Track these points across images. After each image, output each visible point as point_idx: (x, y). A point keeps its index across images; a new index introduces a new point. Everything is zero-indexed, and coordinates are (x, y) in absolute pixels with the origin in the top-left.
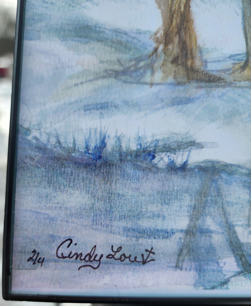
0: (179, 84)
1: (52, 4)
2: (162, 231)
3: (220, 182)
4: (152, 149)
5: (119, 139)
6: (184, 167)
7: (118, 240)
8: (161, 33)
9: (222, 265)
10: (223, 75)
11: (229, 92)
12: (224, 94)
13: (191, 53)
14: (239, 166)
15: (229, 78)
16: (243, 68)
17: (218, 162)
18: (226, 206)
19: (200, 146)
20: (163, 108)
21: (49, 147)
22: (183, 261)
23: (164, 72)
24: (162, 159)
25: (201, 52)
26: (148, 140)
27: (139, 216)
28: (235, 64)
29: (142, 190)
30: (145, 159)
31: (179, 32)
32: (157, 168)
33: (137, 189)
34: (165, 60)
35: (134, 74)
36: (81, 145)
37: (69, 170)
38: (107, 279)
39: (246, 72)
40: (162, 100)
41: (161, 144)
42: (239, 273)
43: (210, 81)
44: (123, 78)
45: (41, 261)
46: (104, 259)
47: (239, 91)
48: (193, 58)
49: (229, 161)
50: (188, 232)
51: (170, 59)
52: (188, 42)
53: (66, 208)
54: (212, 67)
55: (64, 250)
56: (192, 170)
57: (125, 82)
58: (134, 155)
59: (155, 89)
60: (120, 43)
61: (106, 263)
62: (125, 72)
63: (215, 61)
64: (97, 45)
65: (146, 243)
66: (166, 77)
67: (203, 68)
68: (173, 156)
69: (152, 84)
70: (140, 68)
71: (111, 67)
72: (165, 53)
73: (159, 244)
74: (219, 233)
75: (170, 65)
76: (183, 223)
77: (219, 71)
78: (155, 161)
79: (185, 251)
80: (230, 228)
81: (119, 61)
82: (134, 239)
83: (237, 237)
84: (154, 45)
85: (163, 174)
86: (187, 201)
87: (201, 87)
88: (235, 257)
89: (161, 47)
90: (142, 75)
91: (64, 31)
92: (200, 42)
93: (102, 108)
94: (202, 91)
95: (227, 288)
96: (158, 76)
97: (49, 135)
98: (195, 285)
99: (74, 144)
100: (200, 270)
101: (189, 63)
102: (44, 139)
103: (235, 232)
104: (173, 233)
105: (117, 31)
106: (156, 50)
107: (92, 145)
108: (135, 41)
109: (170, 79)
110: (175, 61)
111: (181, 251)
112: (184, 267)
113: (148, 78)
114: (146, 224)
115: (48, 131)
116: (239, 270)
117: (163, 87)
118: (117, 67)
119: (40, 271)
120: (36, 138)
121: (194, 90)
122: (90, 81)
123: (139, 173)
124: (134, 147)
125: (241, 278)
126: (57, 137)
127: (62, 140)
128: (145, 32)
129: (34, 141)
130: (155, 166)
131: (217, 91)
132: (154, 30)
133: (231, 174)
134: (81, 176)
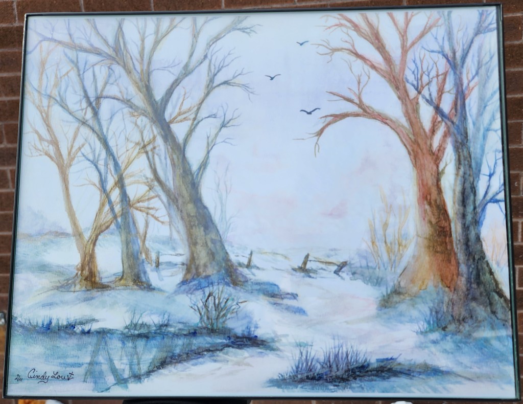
0: (88, 290)
1: (28, 255)
2: (77, 363)
3: (107, 338)
4: (73, 324)
5: (58, 320)
6: (89, 332)
7: (56, 369)
8: (80, 265)
9: (106, 380)
10: (110, 284)
11: (113, 293)
12: (110, 294)
13: (94, 275)
14: (117, 330)
15: (112, 285)
16: (120, 280)
17: (106, 328)
18: (109, 350)
19: (97, 321)
20: (79, 303)
21: (26, 325)
22: (87, 378)
23: (81, 285)
24: (78, 328)
25: (99, 273)
26: (72, 320)
27: (66, 357)
28: (116, 278)
29: (68, 344)
30: (70, 329)
31: (88, 264)
32: (76, 333)
33: (66, 344)
34: (81, 279)
35: (66, 287)
36: (40, 324)
37: (34, 336)
38: (51, 388)
39: (122, 282)
40: (79, 299)
41: (78, 321)
42: (115, 384)
43: (103, 288)
44: (61, 289)
45: (21, 380)
46: (50, 378)
47: (118, 292)
48: (95, 277)
49: (111, 328)
50: (91, 364)
51: (84, 278)
52: (93, 268)
53: (33, 354)
54: (104, 281)
55: (32, 374)
56: (93, 333)
57: (62, 291)
58: (65, 327)
59: (76, 294)
60: (60, 272)
61: (51, 380)
62: (62, 287)
63: (106, 278)
64: (49, 274)
65: (70, 370)
66: (82, 287)
67: (100, 282)
68: (83, 327)
69: (74, 292)
70: (69, 284)
71: (55, 285)
72: (81, 275)
73: (76, 370)
74: (105, 364)
75: (83, 281)
76: (88, 359)
77: (108, 282)
78: (75, 329)
79: (88, 374)
80: (111, 361)
81: (59, 281)
82: (64, 368)
83: (115, 366)
84: (76, 272)
85: (79, 336)
86: (90, 348)
87: (99, 291)
88: (114, 375)
89: (80, 272)
90: (70, 287)
91: (33, 268)
92: (99, 268)
93: (50, 305)
94: (100, 293)
95: (109, 392)
96: (78, 287)
97: (26, 319)
98: (93, 390)
99: (37, 323)
100: (95, 383)
101: (93, 279)
102: (23, 322)
103: (114, 363)
104: (83, 365)
105: (58, 266)
106: (77, 274)
107: (45, 323)
108: (67, 271)
109: (84, 288)
110: (86, 279)
111: (86, 373)
112: (88, 381)
113: (72, 289)
114: (70, 360)
115: (25, 317)
116: (115, 382)
117: (80, 293)
118: (58, 285)
119: (20, 384)
120: (20, 321)
121: (95, 293)
122: (46, 292)
123: (67, 336)
124: (65, 323)
125: (116, 386)
126: (29, 320)
127: (31, 322)
128: (72, 266)
129: (19, 323)
130: (75, 332)
131: (107, 293)
132: (76, 264)
133: (112, 334)
134: (40, 338)
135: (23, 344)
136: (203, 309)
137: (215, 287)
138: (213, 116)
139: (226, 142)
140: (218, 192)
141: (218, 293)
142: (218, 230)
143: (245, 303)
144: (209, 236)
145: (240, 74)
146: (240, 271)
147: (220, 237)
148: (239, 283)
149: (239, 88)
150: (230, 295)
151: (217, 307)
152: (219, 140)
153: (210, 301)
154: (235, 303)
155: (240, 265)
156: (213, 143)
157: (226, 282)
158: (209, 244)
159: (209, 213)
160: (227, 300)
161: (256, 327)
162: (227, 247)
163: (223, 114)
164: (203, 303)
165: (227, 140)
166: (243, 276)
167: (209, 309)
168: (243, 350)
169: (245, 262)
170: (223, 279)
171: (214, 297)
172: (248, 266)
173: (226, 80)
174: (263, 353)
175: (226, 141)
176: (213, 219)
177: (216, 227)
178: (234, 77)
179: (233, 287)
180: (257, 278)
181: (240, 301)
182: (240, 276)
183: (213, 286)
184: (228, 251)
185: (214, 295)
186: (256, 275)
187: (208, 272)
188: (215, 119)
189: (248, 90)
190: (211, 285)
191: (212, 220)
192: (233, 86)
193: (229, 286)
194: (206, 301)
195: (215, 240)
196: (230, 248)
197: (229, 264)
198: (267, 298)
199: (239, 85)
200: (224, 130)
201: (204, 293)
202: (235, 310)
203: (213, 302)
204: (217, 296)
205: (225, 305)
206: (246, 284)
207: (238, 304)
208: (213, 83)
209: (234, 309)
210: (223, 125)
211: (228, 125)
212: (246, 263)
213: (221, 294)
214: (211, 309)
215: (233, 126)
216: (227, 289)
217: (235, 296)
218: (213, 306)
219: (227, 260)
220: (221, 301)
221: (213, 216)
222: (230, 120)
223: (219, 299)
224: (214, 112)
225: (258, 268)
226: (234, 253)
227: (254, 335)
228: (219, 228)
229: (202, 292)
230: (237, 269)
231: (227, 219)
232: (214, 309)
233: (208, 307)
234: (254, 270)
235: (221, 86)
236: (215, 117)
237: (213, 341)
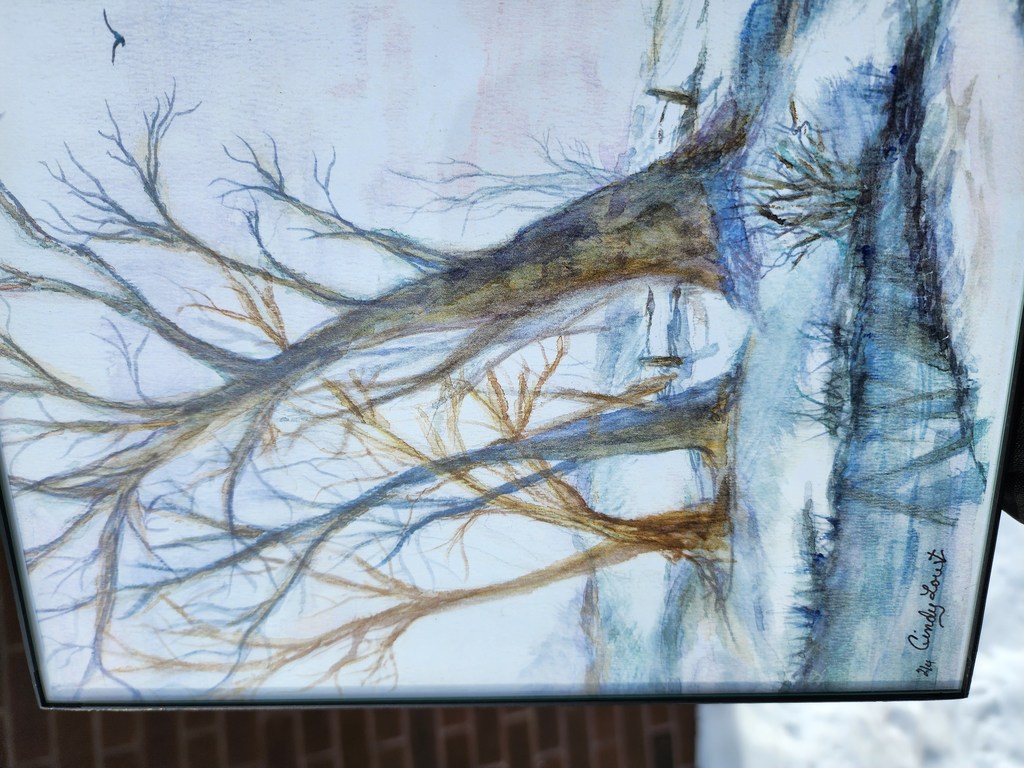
0: (732, 530)
1: (637, 669)
2: (909, 543)
3: (855, 479)
4: (811, 558)
5: (798, 593)
6: (835, 522)
7: (915, 588)
8: (667, 552)
9: (958, 473)
10: (720, 477)
11: (742, 470)
12: (745, 477)
13: (693, 517)
14: (837, 455)
15: (723, 472)
16: (709, 453)
17: (830, 482)
18: (886, 471)
19: (809, 504)
20: (761, 547)
21: (804, 663)
22: (947, 518)
23: (717, 548)
24: (823, 546)
25: (690, 506)
26: (801, 562)
27: (890, 569)
28: (704, 463)
29: (859, 567)
30: (823, 564)
31: (666, 533)
32: (834, 551)
33: (858, 571)
34: (702, 548)
35: (721, 580)
36: (803, 632)
37: (831, 642)
38: (957, 598)
39: (714, 449)
40: (753, 549)
41: (805, 549)
42: (971, 450)
43: (728, 494)
44: (725, 592)
45: (930, 663)
46: (934, 602)
47: (740, 457)
48: (698, 515)
49: (830, 468)
50: (913, 513)
51: (701, 541)
52: (677, 522)
53: (875, 643)
54: (710, 493)
55: (919, 643)
56: (838, 512)
57: (730, 590)
58: (816, 577)
59: (738, 557)
60: (682, 598)
61: (939, 599)
62: (718, 590)
63: (702, 488)
64: (686, 622)
65: (922, 559)
66: (723, 545)
67: (711, 503)
68: (821, 535)
69: (733, 561)
70: (713, 574)
71: (713, 605)
72: (693, 548)
73: (925, 546)
74: (918, 478)
75: (708, 542)
76: (903, 520)
77: (714, 483)
78: (825, 553)
79: (936, 517)
80: (913, 465)
81: (704, 598)
82: (916, 572)
83: (926, 456)
84: (684, 560)
85: (842, 545)
86: (875, 516)
87: (736, 504)
88: (949, 457)
89: (686, 552)
90: (722, 572)
91: (669, 655)
92: (677, 507)
93: (761, 612)
94: (741, 502)
95: (988, 465)
96: (722, 554)
97: (790, 664)
98: (979, 503)
99: (802, 638)
100: (960, 499)
101: (705, 519)
102: (795, 668)
103: (919, 458)
104: (913, 530)
105: (668, 601)
106: (689, 558)
107: (804, 620)
108: (679, 581)
109: (726, 541)
110: (704, 537)
111: (935, 521)
112: (954, 517)
113: (726, 566)
114: (899, 561)
115: (786, 665)
116: (967, 451)
117: (736, 549)
118: (713, 599)
119: (940, 665)
120: (794, 676)
121: (739, 512)
122: (729, 626)
123: (839, 570)
124: (808, 577)
125: (977, 448)
126: (793, 655)
127: (798, 650)
128: (668, 571)
129: (797, 677)
130: (831, 554)
131: (741, 484)
132: (665, 561)
133: (845, 466)
134: (838, 630)
135: (850, 664)
136: (803, 232)
137: (747, 198)
138: (253, 221)
139: (327, 180)
140: (473, 203)
141: (763, 188)
142: (585, 198)
143: (798, 106)
144: (602, 223)
145: (120, 144)
146: (704, 127)
147: (604, 189)
148: (738, 127)
149: (162, 147)
150: (770, 153)
151: (800, 191)
152: (321, 203)
153: (782, 212)
154: (795, 138)
155: (687, 124)
156: (333, 219)
157: (733, 167)
158: (623, 220)
159: (535, 225)
160: (784, 161)
161: (868, 69)
162: (634, 169)
163: (245, 192)
164: (786, 232)
165: (322, 178)
166: (718, 116)
167: (805, 213)
168: (929, 107)
169: (677, 110)
170: (725, 174)
171: (774, 199)
172: (690, 99)
173: (141, 187)
174: (941, 47)
175: (323, 183)
176: (553, 212)
177: (577, 203)
178: (132, 162)
179: (750, 146)
180: (727, 74)
181: (789, 123)
182: (719, 123)
183: (742, 206)
184: (646, 164)
185: (766, 201)
186: (718, 76)
187: (702, 221)
188: (261, 218)
189: (166, 117)
190: (740, 210)
191: (556, 217)
192: (156, 165)
193: (745, 156)
194: (781, 222)
195: (612, 206)
196: (638, 159)
197: (683, 158)
198: (788, 36)
199: (153, 147)
200: (291, 189)
201: (760, 229)
202: (815, 136)
203: (785, 203)
204: (771, 193)
205: (798, 168)
206: (742, 107)
207: (799, 129)
208: (157, 225)
209: (811, 140)
210: (277, 190)
211: (276, 177)
212: (683, 108)
213: (766, 181)
214: (806, 208)
215: (276, 162)
216: (754, 162)
217: (774, 138)
218: (796, 202)
219: (670, 167)
220: (784, 180)
221: (543, 214)
222: (260, 170)
223: (780, 185)
224: (239, 218)
225: (699, 70)
226: (652, 147)
227: (890, 75)
228: (579, 195)
229: (758, 235)
230: (699, 133)
231: (554, 170)
232: (805, 200)
233: (800, 215)
234: (705, 83)
235: (163, 200)
236: (257, 216)
237: (893, 198)
